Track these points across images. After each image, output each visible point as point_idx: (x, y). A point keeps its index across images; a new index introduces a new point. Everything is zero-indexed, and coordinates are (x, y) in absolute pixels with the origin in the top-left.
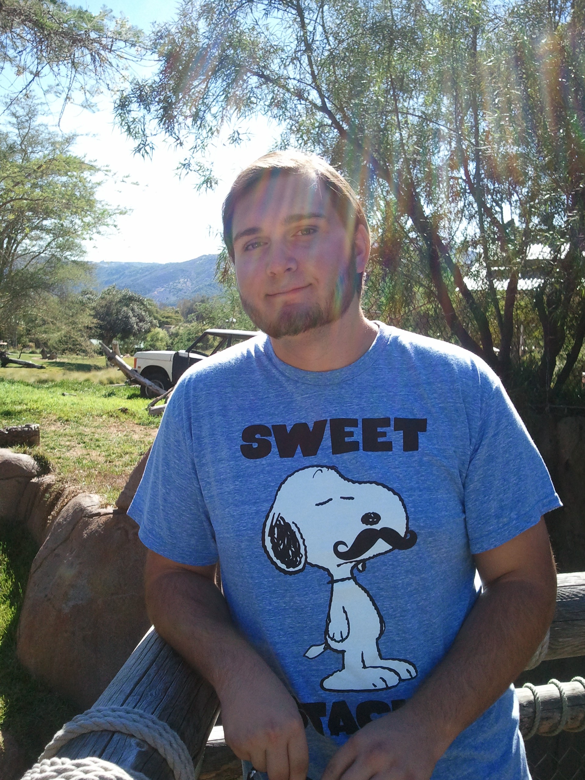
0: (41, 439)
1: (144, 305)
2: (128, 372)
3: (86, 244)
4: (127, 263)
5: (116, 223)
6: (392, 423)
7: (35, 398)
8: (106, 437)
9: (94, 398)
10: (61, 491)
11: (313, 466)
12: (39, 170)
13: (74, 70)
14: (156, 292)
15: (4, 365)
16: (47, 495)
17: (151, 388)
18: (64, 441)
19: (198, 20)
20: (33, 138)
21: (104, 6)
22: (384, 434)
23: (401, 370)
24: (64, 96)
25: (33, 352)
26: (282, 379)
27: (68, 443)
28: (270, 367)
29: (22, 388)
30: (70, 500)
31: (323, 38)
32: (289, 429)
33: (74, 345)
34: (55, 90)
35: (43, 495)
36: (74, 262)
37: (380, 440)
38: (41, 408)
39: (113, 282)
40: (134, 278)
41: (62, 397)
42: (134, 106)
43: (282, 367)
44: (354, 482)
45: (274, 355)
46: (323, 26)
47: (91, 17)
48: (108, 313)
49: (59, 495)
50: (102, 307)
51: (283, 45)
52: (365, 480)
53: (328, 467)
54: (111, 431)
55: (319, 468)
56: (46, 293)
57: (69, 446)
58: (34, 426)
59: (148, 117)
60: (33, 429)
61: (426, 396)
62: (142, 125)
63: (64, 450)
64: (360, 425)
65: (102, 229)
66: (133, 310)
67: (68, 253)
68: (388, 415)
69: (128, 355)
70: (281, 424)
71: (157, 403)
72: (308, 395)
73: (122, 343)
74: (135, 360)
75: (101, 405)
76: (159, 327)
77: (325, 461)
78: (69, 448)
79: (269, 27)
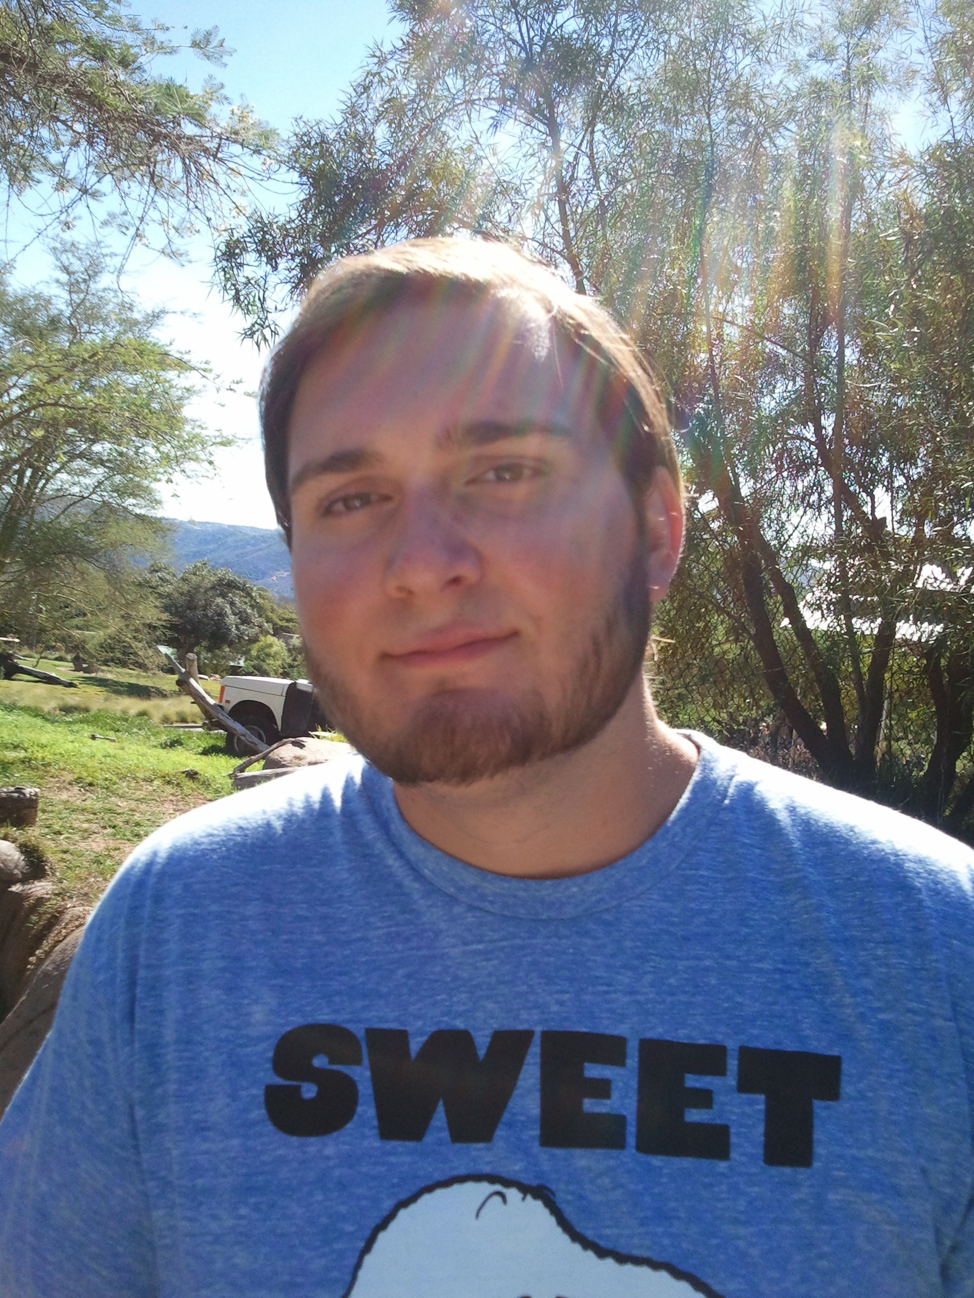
0: (40, 814)
1: (252, 597)
2: (207, 707)
3: (161, 489)
4: (233, 527)
5: (212, 459)
6: (733, 1064)
7: (44, 739)
8: (153, 819)
9: (143, 749)
10: (59, 912)
11: (478, 1178)
12: (92, 360)
13: (152, 189)
14: (274, 578)
15: (8, 676)
16: (34, 918)
17: (243, 738)
18: (79, 821)
19: (377, 121)
20: (92, 309)
21: (211, 77)
22: (704, 1098)
23: (764, 888)
24: (132, 231)
25: (60, 659)
26: (411, 885)
27: (86, 825)
28: (380, 846)
29: (25, 719)
30: (73, 931)
31: (589, 176)
32: (415, 1045)
33: (124, 653)
34: (119, 221)
35: (27, 919)
36: (137, 516)
37: (694, 1115)
38: (49, 758)
39: (205, 555)
40: (242, 551)
41: (90, 742)
42: (250, 257)
43: (415, 851)
44: (602, 1253)
45: (394, 812)
46: (591, 157)
47: (187, 96)
48: (191, 605)
49: (55, 919)
50: (182, 594)
51: (518, 182)
52: (636, 1252)
53: (525, 1189)
54: (164, 809)
55: (498, 1187)
56: (85, 564)
57: (86, 831)
58: (29, 791)
59: (273, 279)
60: (28, 796)
61: (839, 982)
62: (262, 292)
63: (77, 838)
64: (632, 1061)
65: (189, 466)
66: (232, 604)
67: (131, 501)
68: (720, 1037)
69: (217, 676)
70: (394, 1026)
71: (250, 767)
72: (481, 947)
73: (209, 655)
74: (223, 689)
75: (155, 762)
76: (273, 635)
77: (515, 1168)
78: (87, 834)
79: (498, 151)
